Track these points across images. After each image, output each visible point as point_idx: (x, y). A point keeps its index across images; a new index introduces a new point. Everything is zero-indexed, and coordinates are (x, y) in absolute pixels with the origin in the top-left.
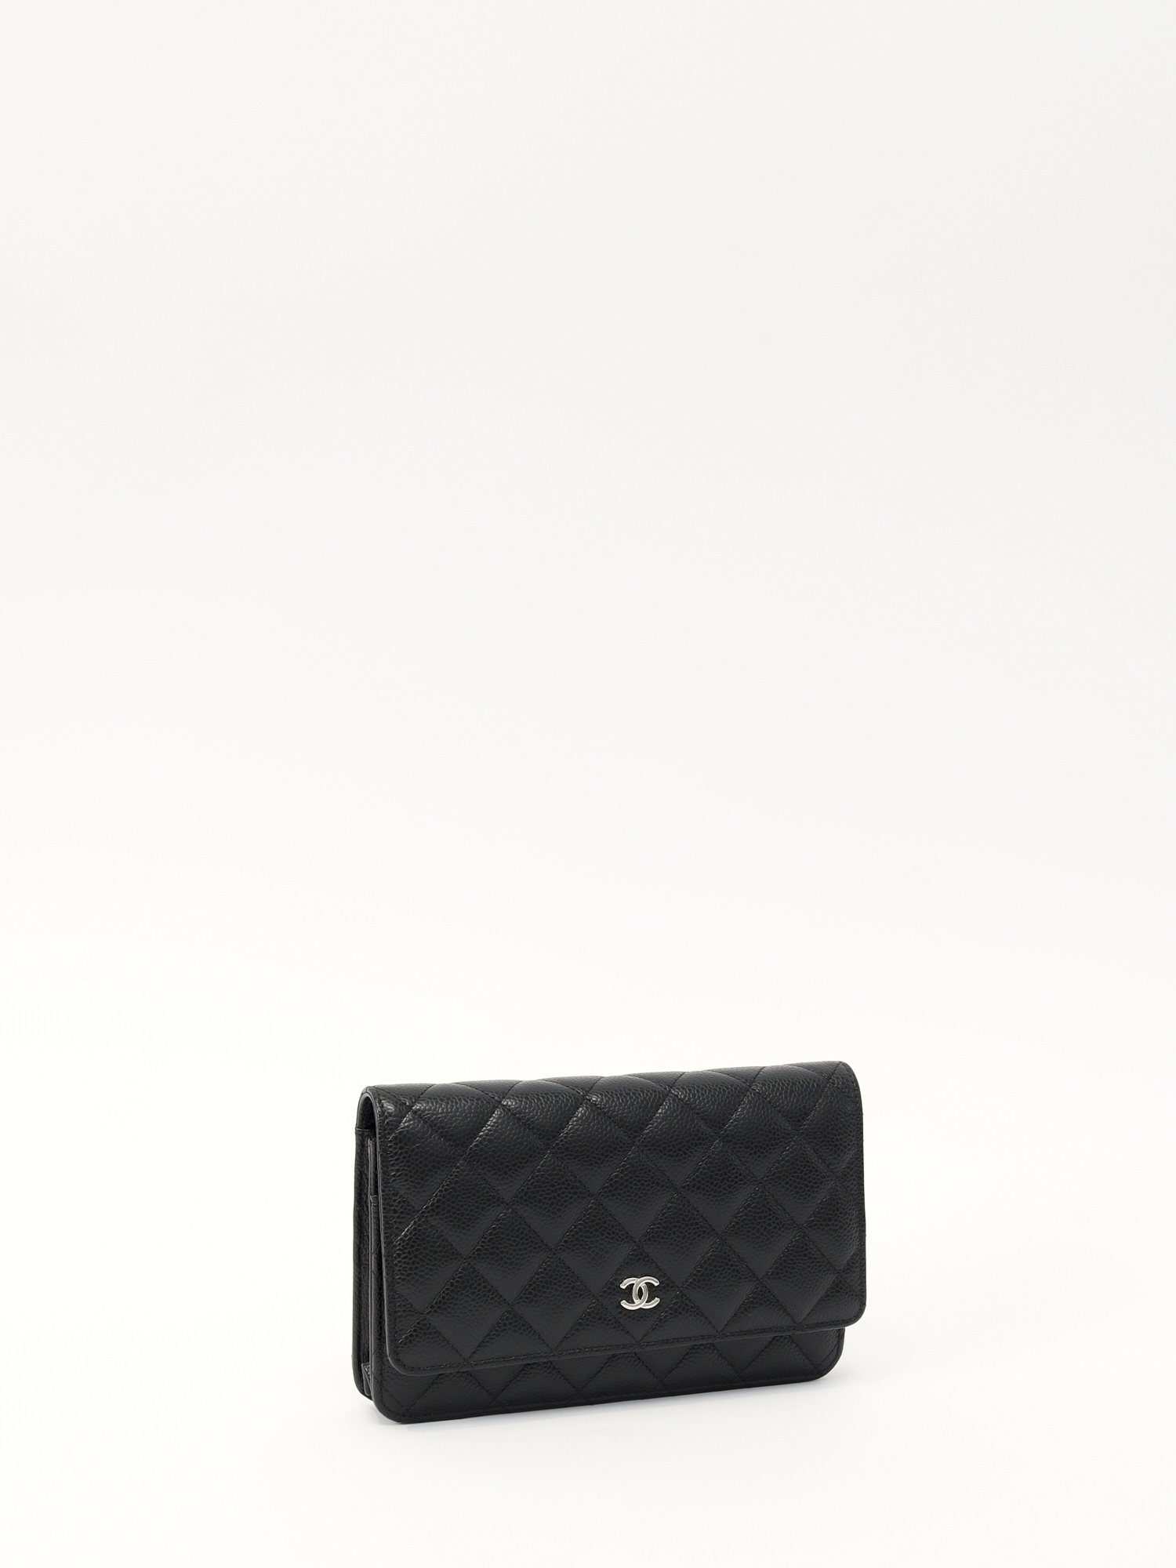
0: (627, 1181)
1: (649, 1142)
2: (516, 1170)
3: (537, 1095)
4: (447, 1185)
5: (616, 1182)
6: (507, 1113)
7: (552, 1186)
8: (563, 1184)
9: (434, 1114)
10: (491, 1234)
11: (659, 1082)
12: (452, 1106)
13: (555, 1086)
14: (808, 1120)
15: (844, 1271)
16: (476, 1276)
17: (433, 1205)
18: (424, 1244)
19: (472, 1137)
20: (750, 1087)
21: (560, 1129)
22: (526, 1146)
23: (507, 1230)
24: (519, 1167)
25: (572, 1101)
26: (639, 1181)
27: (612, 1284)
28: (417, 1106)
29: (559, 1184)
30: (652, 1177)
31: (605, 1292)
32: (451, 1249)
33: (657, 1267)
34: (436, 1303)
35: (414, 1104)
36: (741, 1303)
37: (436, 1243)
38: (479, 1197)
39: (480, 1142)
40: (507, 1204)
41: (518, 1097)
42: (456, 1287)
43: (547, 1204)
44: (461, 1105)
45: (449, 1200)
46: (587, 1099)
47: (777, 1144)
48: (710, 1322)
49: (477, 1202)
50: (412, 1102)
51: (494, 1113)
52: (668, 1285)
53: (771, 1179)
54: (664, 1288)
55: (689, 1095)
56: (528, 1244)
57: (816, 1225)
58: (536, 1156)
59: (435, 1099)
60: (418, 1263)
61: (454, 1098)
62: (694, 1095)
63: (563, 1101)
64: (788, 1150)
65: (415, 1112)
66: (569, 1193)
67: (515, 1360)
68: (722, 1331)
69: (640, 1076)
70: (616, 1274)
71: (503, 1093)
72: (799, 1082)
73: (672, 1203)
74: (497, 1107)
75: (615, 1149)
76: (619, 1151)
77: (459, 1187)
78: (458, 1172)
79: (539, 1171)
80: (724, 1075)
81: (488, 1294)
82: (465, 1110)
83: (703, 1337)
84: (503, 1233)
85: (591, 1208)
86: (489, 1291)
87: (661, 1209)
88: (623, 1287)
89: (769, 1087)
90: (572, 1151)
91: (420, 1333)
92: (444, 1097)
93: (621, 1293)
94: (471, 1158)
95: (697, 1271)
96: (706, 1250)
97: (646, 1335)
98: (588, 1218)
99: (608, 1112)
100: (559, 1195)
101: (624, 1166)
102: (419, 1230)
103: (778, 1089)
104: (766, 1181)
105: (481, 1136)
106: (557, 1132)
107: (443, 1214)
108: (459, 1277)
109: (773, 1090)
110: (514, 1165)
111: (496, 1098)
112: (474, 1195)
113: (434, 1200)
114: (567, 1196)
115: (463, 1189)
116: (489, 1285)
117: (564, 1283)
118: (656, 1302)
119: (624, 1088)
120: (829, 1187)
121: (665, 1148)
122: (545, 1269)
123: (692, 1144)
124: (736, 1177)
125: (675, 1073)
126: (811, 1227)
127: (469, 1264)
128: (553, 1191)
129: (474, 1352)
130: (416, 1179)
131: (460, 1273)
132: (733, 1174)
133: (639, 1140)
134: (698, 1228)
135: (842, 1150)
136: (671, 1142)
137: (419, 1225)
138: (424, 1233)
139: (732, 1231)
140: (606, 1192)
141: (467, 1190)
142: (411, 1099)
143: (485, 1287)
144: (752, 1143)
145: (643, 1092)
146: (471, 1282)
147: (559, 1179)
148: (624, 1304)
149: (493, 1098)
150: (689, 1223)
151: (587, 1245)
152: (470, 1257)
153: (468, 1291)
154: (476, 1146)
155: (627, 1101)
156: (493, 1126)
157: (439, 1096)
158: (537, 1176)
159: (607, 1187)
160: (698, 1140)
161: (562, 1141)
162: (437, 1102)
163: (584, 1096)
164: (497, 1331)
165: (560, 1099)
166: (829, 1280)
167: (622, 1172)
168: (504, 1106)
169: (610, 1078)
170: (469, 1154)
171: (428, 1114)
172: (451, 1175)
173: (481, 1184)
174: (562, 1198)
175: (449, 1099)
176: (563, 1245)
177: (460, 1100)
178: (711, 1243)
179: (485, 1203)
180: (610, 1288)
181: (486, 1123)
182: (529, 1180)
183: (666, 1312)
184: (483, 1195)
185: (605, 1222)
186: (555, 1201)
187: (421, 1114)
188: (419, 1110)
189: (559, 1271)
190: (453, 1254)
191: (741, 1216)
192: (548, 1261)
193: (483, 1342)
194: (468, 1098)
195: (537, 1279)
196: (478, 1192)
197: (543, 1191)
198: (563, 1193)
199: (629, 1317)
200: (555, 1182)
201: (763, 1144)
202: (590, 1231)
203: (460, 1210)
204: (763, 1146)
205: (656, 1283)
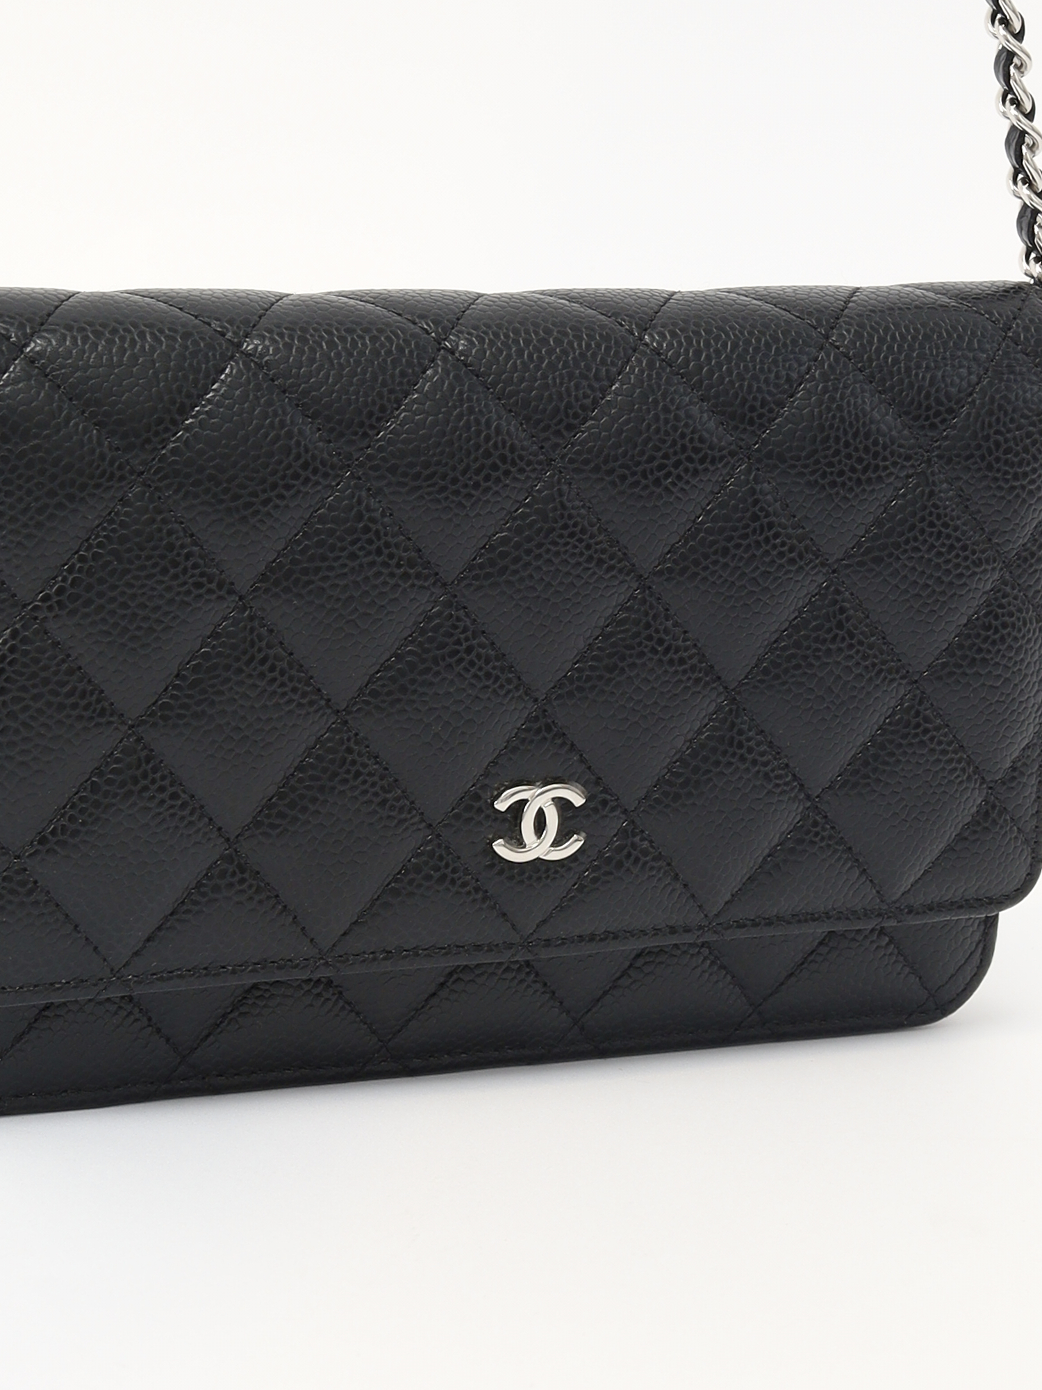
0: (528, 552)
1: (587, 462)
3: (329, 333)
4: (100, 545)
5: (503, 555)
6: (255, 375)
7: (353, 556)
8: (379, 552)
9: (77, 369)
10: (196, 669)
11: (616, 315)
12: (122, 351)
13: (369, 312)
14: (954, 427)
15: (1004, 783)
16: (155, 770)
17: (60, 591)
18: (34, 686)
19: (167, 430)
20: (827, 337)
21: (379, 419)
23: (238, 659)
25: (411, 352)
26: (557, 554)
27: (477, 797)
28: (36, 345)
29: (369, 553)
30: (588, 547)
31: (457, 817)
32: (98, 701)
33: (582, 760)
34: (53, 833)
35: (29, 338)
36: (767, 852)
37: (63, 684)
38: (176, 577)
39: (186, 443)
40: (241, 598)
41: (281, 335)
42: (106, 794)
43: (338, 600)
44: (143, 347)
45: (101, 581)
46: (446, 349)
47: (880, 478)
48: (693, 896)
49: (169, 589)
50: (25, 335)
51: (223, 371)
52: (604, 803)
53: (861, 564)
54: (596, 810)
55: (687, 351)
56: (284, 694)
57: (951, 674)
58: (318, 483)
59: (81, 330)
60: (17, 731)
61: (127, 330)
62: (698, 353)
63: (389, 352)
64: (904, 495)
65: (32, 361)
66: (392, 575)
67: (234, 972)
68: (717, 915)
69: (570, 296)
70: (486, 774)
71: (246, 322)
72: (940, 336)
73: (628, 609)
74: (232, 358)
75: (507, 473)
76: (515, 479)
77: (129, 550)
78: (126, 514)
79: (322, 520)
80: (768, 307)
81: (180, 813)
82: (153, 362)
83: (673, 930)
84: (227, 668)
85: (439, 614)
86: (184, 805)
87: (602, 623)
88: (502, 805)
89: (871, 343)
90: (405, 475)
91: (10, 902)
92: (104, 325)
93: (497, 820)
94: (160, 480)
95: (673, 774)
96: (697, 725)
97: (544, 922)
98: (431, 640)
99: (494, 384)
101: (524, 516)
102: (26, 653)
103: (890, 348)
104: (847, 566)
105: (188, 429)
106: (372, 427)
107: (86, 615)
108: (113, 771)
109: (878, 350)
110: (266, 502)
111: (229, 335)
112: (164, 571)
113: (64, 580)
114: (385, 583)
115: (139, 557)
116: (184, 792)
117: (365, 792)
118: (573, 846)
119: (536, 325)
120: (988, 587)
121: (623, 478)
122: (318, 758)
123: (686, 470)
124: (781, 554)
125: (652, 294)
126: (940, 678)
127: (139, 740)
129: (136, 954)
130: (25, 525)
131: (117, 761)
132: (775, 547)
133: (563, 457)
134: (685, 672)
135: (1024, 501)
136: (638, 463)
137: (25, 641)
138: (36, 661)
139: (761, 681)
140: (476, 578)
141: (149, 558)
142: (22, 326)
143: (174, 796)
144: (824, 475)
145: (580, 338)
146: (144, 782)
147: (370, 542)
148: (501, 848)
149: (223, 335)
150: (666, 659)
151: (425, 703)
152: (144, 722)
153: (135, 804)
154: (174, 451)
155: (541, 359)
156: (218, 404)
157: (91, 324)
158: (318, 532)
159: (481, 566)
160: (702, 461)
161: (381, 449)
162: (85, 339)
163: (438, 341)
164: (196, 903)
165: (382, 345)
166: (972, 801)
167: (519, 531)
168: (248, 355)
169: (500, 297)
170: (156, 473)
171: (62, 367)
172: (111, 522)
173: (183, 546)
174: (375, 587)
175: (114, 331)
176: (367, 703)
177: (142, 335)
178: (712, 708)
179: (188, 592)
180: (469, 808)
181: (201, 396)
182: (298, 542)
183: (597, 868)
184: (185, 571)
185: (469, 650)
187: (44, 367)
188: (43, 352)
189: (354, 762)
190: (102, 713)
191: (784, 648)
192: (329, 740)
193: (159, 929)
194: (162, 331)
195: (300, 780)
196: (175, 564)
197: (331, 568)
198: (379, 574)
199: (511, 878)
200: (361, 548)
201: (850, 479)
202: (436, 669)
203: (128, 607)
204: (849, 484)
205: (578, 801)
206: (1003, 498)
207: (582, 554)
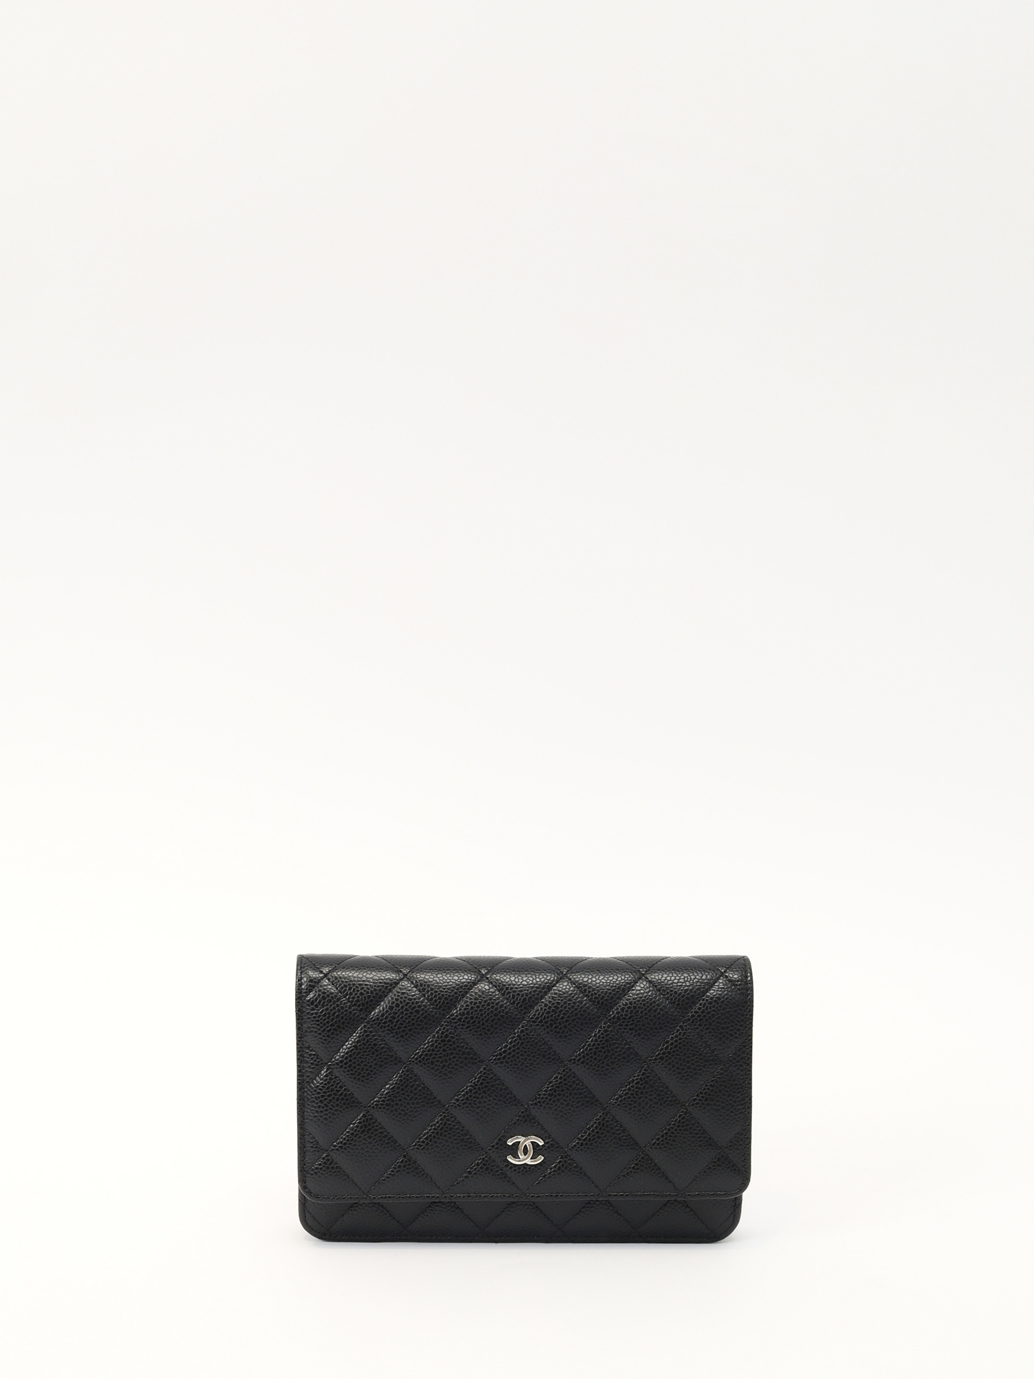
2: (411, 1035)
3: (440, 971)
5: (504, 1052)
6: (410, 985)
7: (444, 1050)
8: (455, 1049)
9: (345, 981)
10: (388, 1088)
12: (363, 976)
13: (460, 963)
14: (695, 1009)
15: (727, 1147)
16: (374, 1123)
17: (338, 1059)
18: (328, 1092)
19: (375, 1004)
20: (644, 975)
21: (455, 1002)
22: (422, 1014)
23: (403, 1086)
24: (414, 1032)
25: (472, 978)
26: (526, 1052)
27: (500, 1140)
29: (450, 1050)
30: (538, 1050)
31: (493, 1147)
32: (353, 1098)
33: (542, 1128)
34: (338, 1143)
36: (623, 1168)
37: (339, 1092)
38: (377, 1055)
40: (404, 1064)
41: (422, 971)
42: (356, 1131)
43: (439, 1066)
44: (370, 975)
45: (351, 1056)
46: (486, 977)
47: (661, 1028)
48: (593, 1182)
49: (375, 1060)
50: (330, 970)
51: (399, 983)
52: (552, 1145)
53: (655, 1060)
54: (548, 1147)
56: (420, 1099)
57: (698, 1103)
58: (431, 1024)
59: (349, 969)
60: (324, 1107)
61: (365, 969)
63: (463, 978)
64: (673, 1034)
65: (329, 979)
66: (460, 1058)
68: (605, 1190)
70: (503, 1132)
72: (692, 974)
73: (558, 1073)
74: (402, 979)
75: (504, 1022)
76: (508, 1024)
77: (361, 1046)
79: (433, 1036)
81: (384, 1139)
82: (373, 980)
84: (399, 1089)
85: (481, 1072)
86: (385, 1136)
87: (546, 1078)
88: (510, 1143)
89: (662, 977)
91: (324, 1167)
92: (357, 967)
93: (508, 1149)
94: (373, 1021)
95: (581, 1135)
96: (589, 1118)
97: (530, 1187)
98: (477, 1082)
99: (502, 989)
100: (450, 1059)
101: (513, 1038)
102: (326, 1080)
105: (384, 1004)
106: (453, 1004)
107: (345, 1068)
108: (358, 1123)
110: (410, 1030)
112: (373, 1053)
113: (339, 1055)
114: (458, 1061)
115: (363, 1048)
116: (385, 1131)
117: (456, 1136)
118: (541, 1159)
119: (523, 968)
120: (713, 1071)
121: (551, 1024)
123: (578, 1022)
124: (620, 1055)
126: (693, 1105)
127: (369, 1113)
128: (444, 1056)
129: (372, 1188)
130: (324, 1036)
131: (360, 1119)
132: (616, 1052)
133: (529, 1016)
134: (582, 1098)
135: (728, 1038)
136: (557, 1019)
137: (326, 1076)
139: (615, 1102)
140: (495, 1059)
143: (381, 1133)
144: (636, 1026)
146: (369, 1127)
147: (450, 1045)
148: (511, 1159)
149: (401, 971)
150: (573, 1092)
151: (476, 1104)
152: (370, 1107)
153: (366, 1135)
154: (379, 1011)
155: (523, 981)
156: (395, 995)
157: (353, 967)
158: (432, 1041)
159: (496, 1055)
161: (456, 1012)
162: (350, 971)
163: (483, 974)
165: (461, 975)
168: (409, 978)
170: (372, 1019)
173: (381, 1045)
174: (453, 1062)
175: (360, 969)
178: (596, 1112)
180: (497, 1144)
181: (389, 992)
183: (551, 1169)
185: (494, 1086)
186: (447, 1064)
190: (353, 1102)
191: (624, 1091)
194: (378, 969)
195: (430, 1130)
196: (377, 1051)
197: (436, 1054)
198: (454, 1057)
199: (515, 1170)
200: (447, 1048)
201: (648, 1027)
202: (479, 1092)
203: (360, 1065)
204: (648, 1029)
205: (541, 1143)
206: (717, 1036)
207: (536, 1052)
